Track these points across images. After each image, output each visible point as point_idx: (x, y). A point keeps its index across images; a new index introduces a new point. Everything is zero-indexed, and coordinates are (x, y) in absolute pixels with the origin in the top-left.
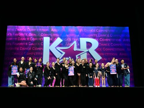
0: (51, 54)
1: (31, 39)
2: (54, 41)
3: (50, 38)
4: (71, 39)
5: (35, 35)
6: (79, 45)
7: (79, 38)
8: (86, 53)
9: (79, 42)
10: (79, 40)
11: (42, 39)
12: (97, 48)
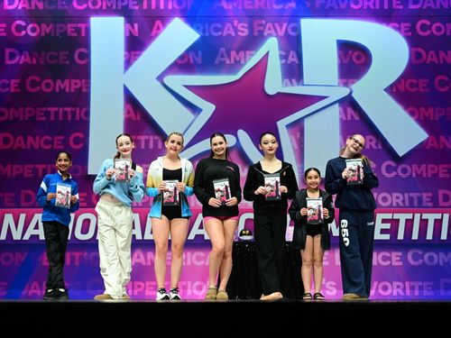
0: (132, 115)
1: (19, 28)
2: (151, 39)
3: (130, 20)
4: (251, 28)
5: (41, 6)
6: (292, 59)
7: (295, 18)
8: (337, 108)
9: (292, 44)
10: (297, 29)
11: (82, 26)
12: (398, 81)
